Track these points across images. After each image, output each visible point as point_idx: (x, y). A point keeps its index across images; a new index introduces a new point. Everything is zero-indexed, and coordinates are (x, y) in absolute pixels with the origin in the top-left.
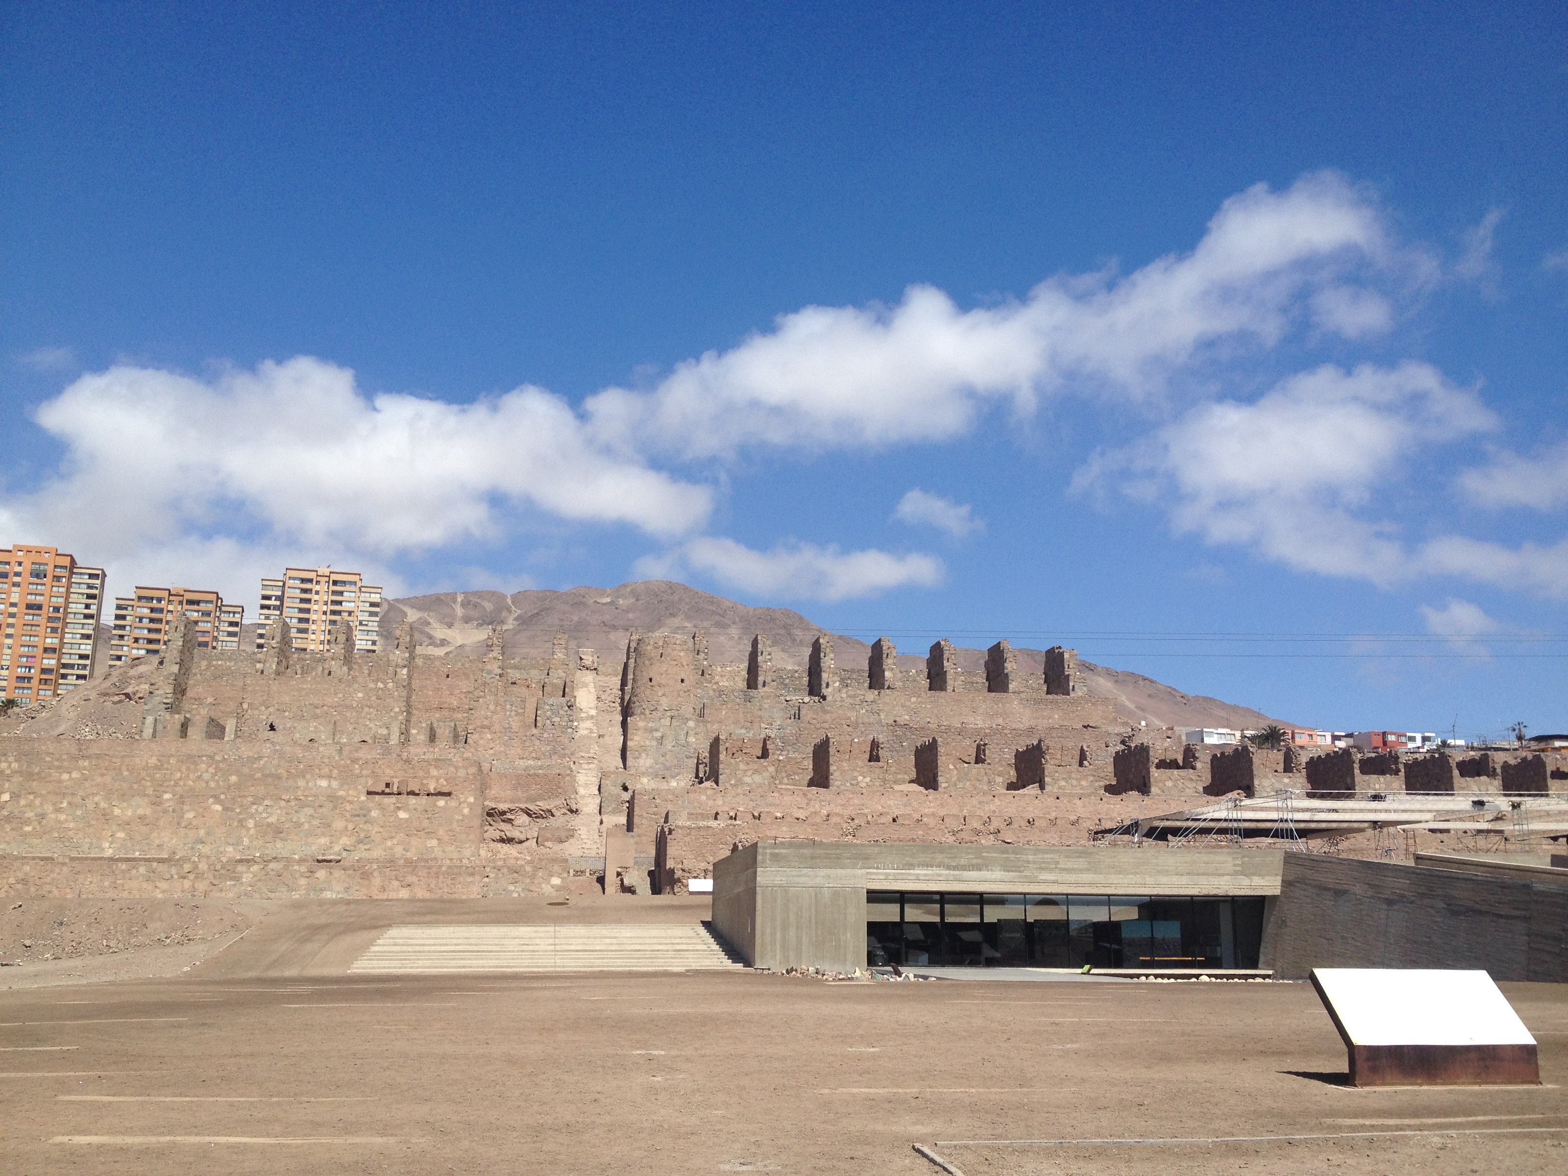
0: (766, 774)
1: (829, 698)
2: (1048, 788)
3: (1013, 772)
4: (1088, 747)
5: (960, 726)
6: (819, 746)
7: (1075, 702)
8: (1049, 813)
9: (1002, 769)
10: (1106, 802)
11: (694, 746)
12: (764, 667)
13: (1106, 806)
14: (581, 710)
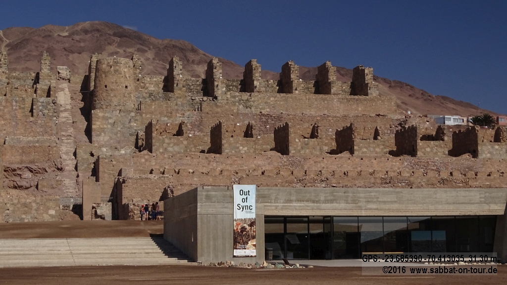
0: (182, 146)
1: (219, 98)
2: (356, 153)
3: (334, 144)
4: (381, 128)
5: (301, 115)
6: (214, 128)
7: (372, 100)
8: (356, 168)
9: (327, 141)
10: (391, 161)
11: (135, 128)
12: (178, 78)
13: (391, 163)
14: (61, 105)
